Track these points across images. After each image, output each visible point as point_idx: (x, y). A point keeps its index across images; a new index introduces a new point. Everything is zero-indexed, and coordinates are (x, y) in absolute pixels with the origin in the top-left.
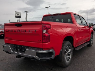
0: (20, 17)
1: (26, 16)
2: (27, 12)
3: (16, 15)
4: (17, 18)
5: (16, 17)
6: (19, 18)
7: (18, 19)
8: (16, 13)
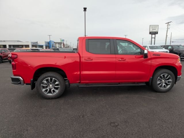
0: (157, 32)
1: (167, 31)
2: (169, 23)
3: (151, 31)
4: (152, 34)
5: (150, 33)
6: (155, 34)
7: (153, 36)
8: (151, 27)
